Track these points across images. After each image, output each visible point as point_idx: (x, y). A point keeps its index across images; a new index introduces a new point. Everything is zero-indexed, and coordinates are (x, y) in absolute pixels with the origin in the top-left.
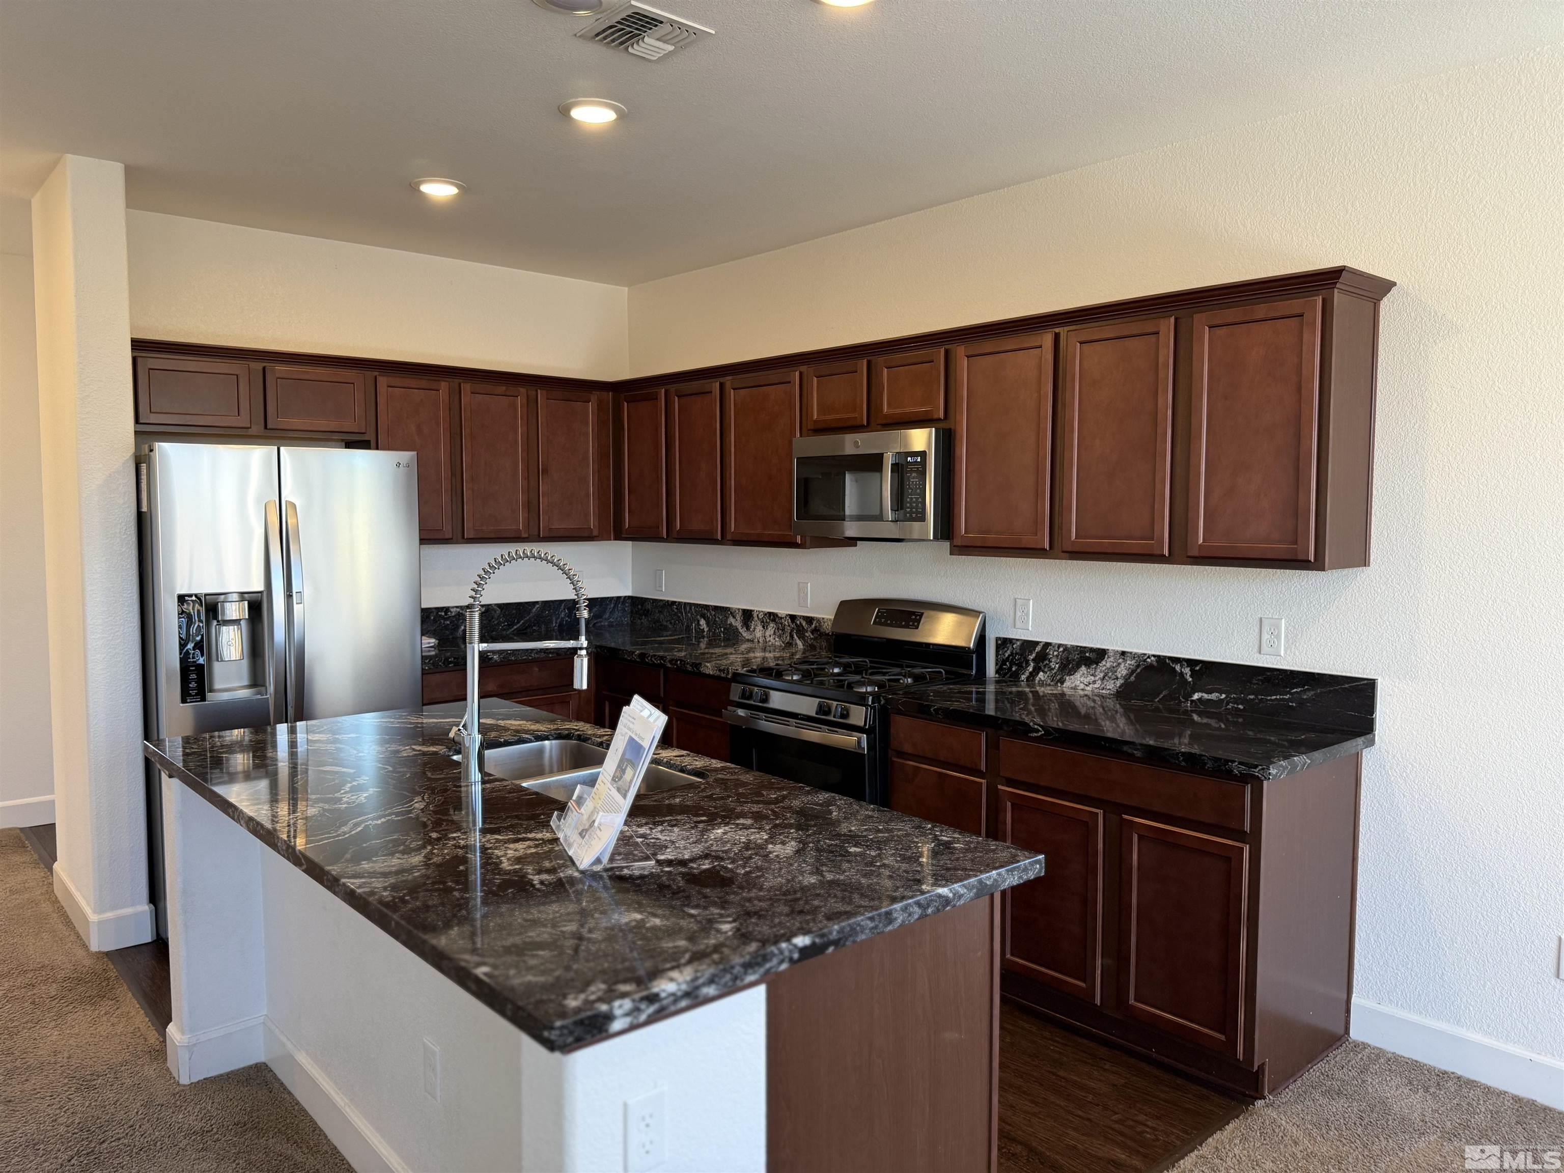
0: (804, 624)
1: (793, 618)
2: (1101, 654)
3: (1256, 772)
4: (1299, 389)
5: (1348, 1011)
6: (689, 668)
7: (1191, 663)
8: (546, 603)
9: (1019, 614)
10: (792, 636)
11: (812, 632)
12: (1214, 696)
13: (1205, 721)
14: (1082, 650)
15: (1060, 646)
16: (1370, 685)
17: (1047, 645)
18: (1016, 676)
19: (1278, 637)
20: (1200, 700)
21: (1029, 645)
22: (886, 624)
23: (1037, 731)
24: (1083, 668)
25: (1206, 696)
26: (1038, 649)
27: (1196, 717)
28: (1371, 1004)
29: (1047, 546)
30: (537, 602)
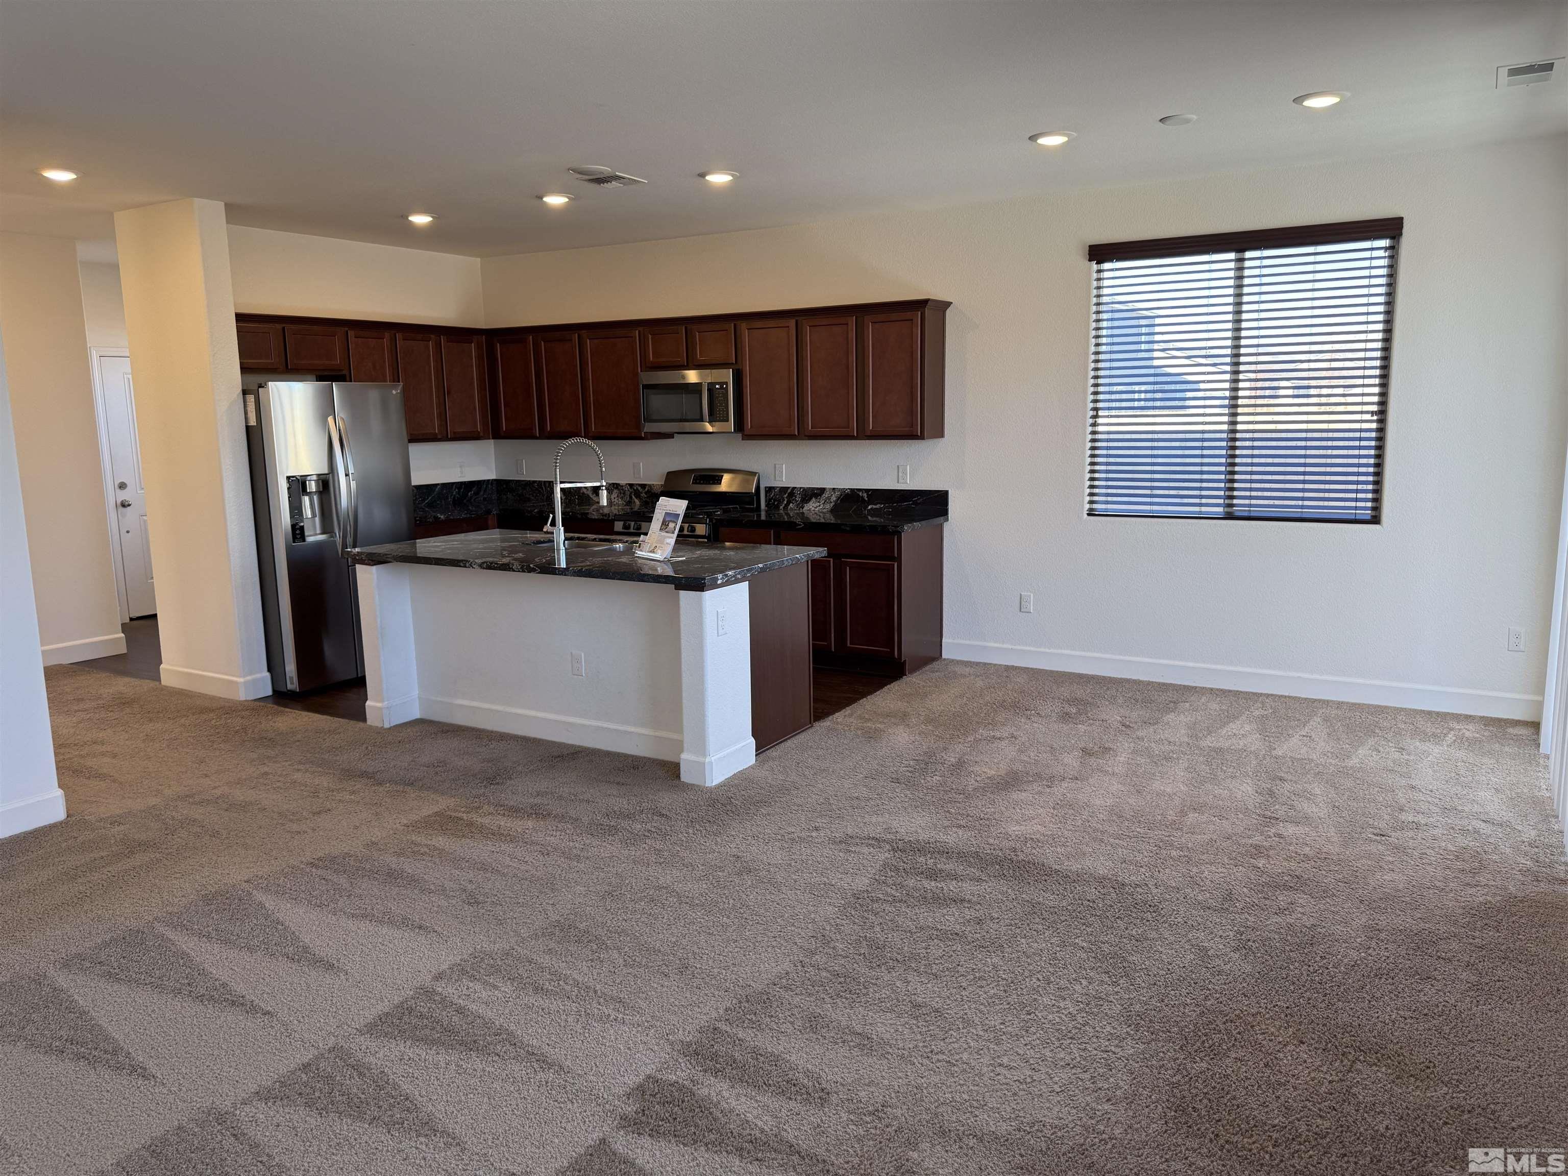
0: (639, 488)
1: (631, 485)
2: (823, 490)
3: (899, 529)
4: (912, 354)
5: (941, 645)
6: (579, 516)
7: (867, 491)
8: (444, 485)
9: (777, 473)
10: (631, 497)
11: (646, 493)
12: (878, 506)
13: (874, 519)
14: (813, 489)
15: (801, 488)
16: (946, 493)
17: (794, 488)
18: (777, 507)
19: (906, 474)
20: (871, 509)
21: (784, 490)
22: (700, 483)
23: (800, 525)
24: (814, 499)
25: (874, 507)
26: (789, 491)
27: (869, 518)
28: (950, 641)
29: (796, 433)
30: (438, 484)
